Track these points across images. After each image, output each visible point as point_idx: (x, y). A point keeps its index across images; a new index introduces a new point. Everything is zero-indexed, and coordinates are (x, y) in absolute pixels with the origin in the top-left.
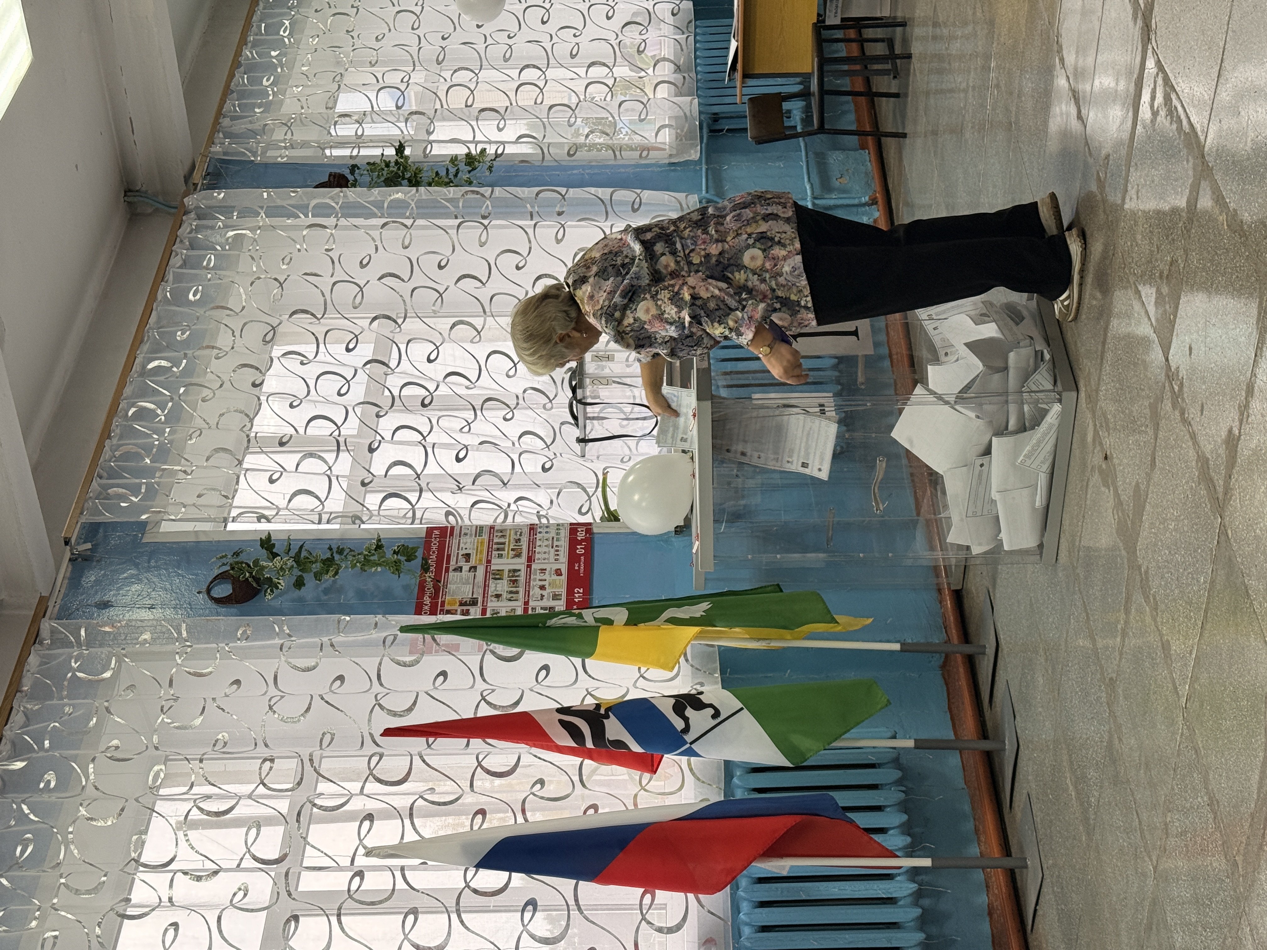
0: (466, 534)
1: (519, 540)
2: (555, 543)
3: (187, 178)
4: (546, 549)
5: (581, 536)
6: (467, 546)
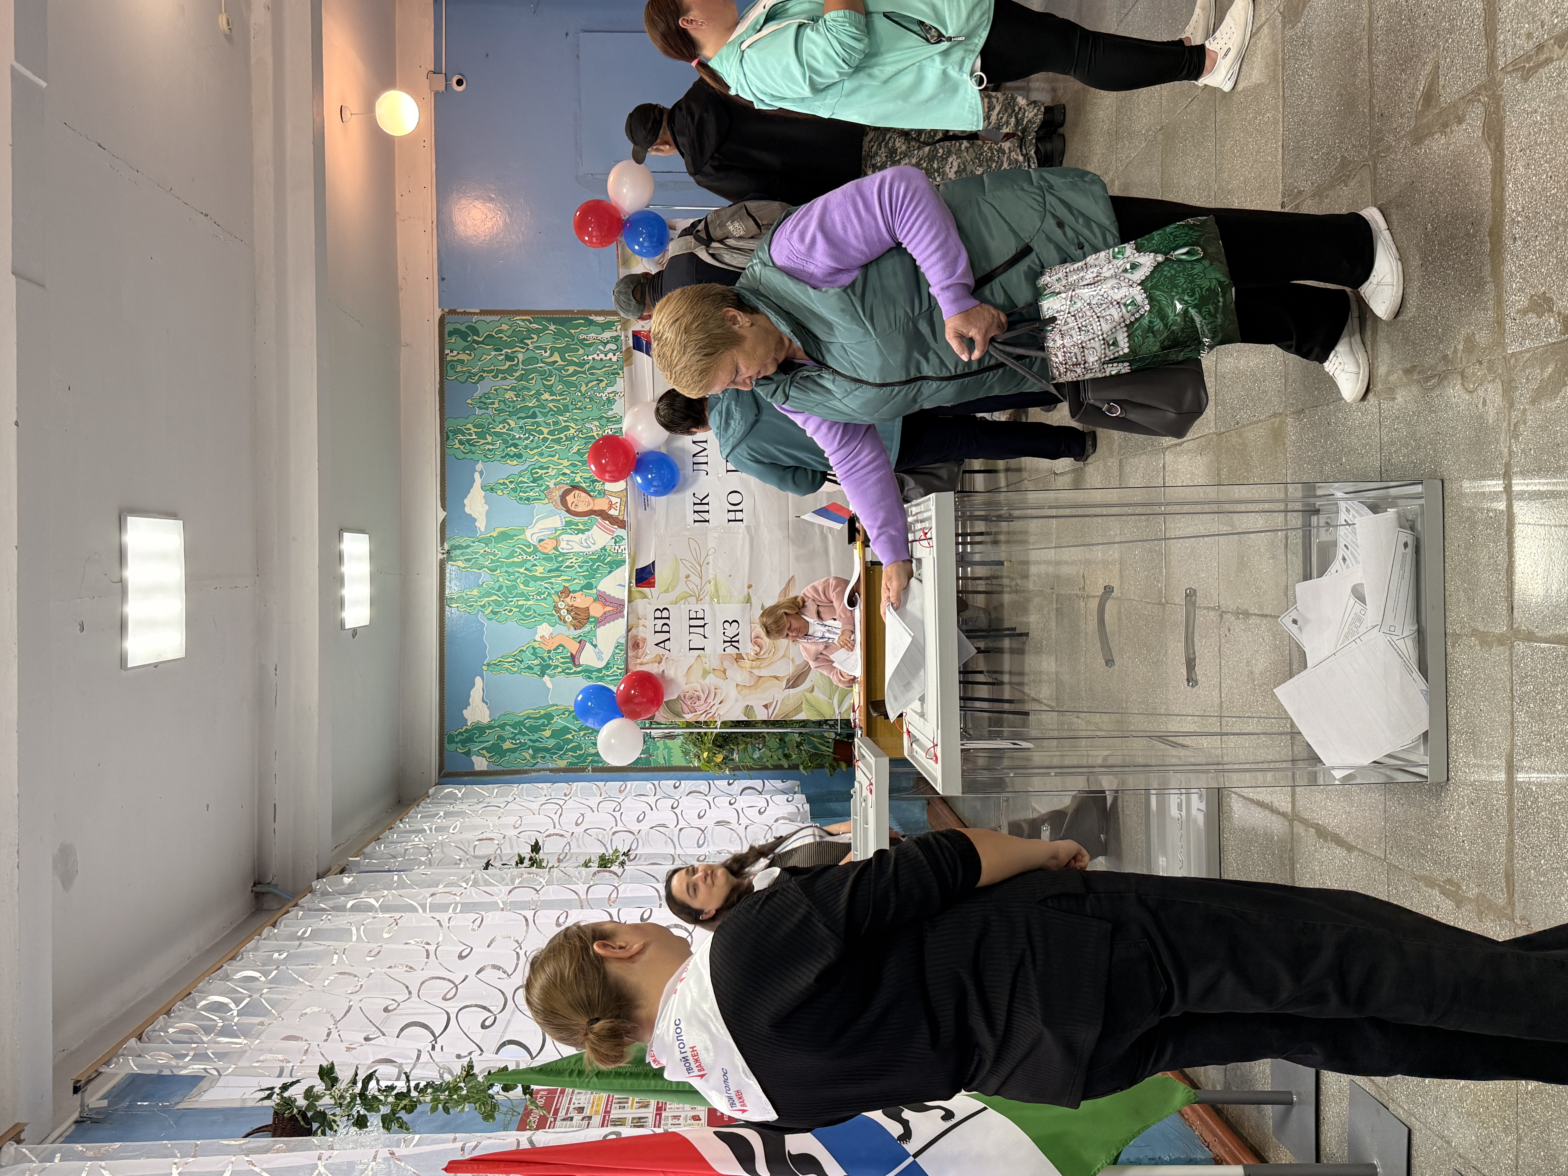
6: (581, 1101)
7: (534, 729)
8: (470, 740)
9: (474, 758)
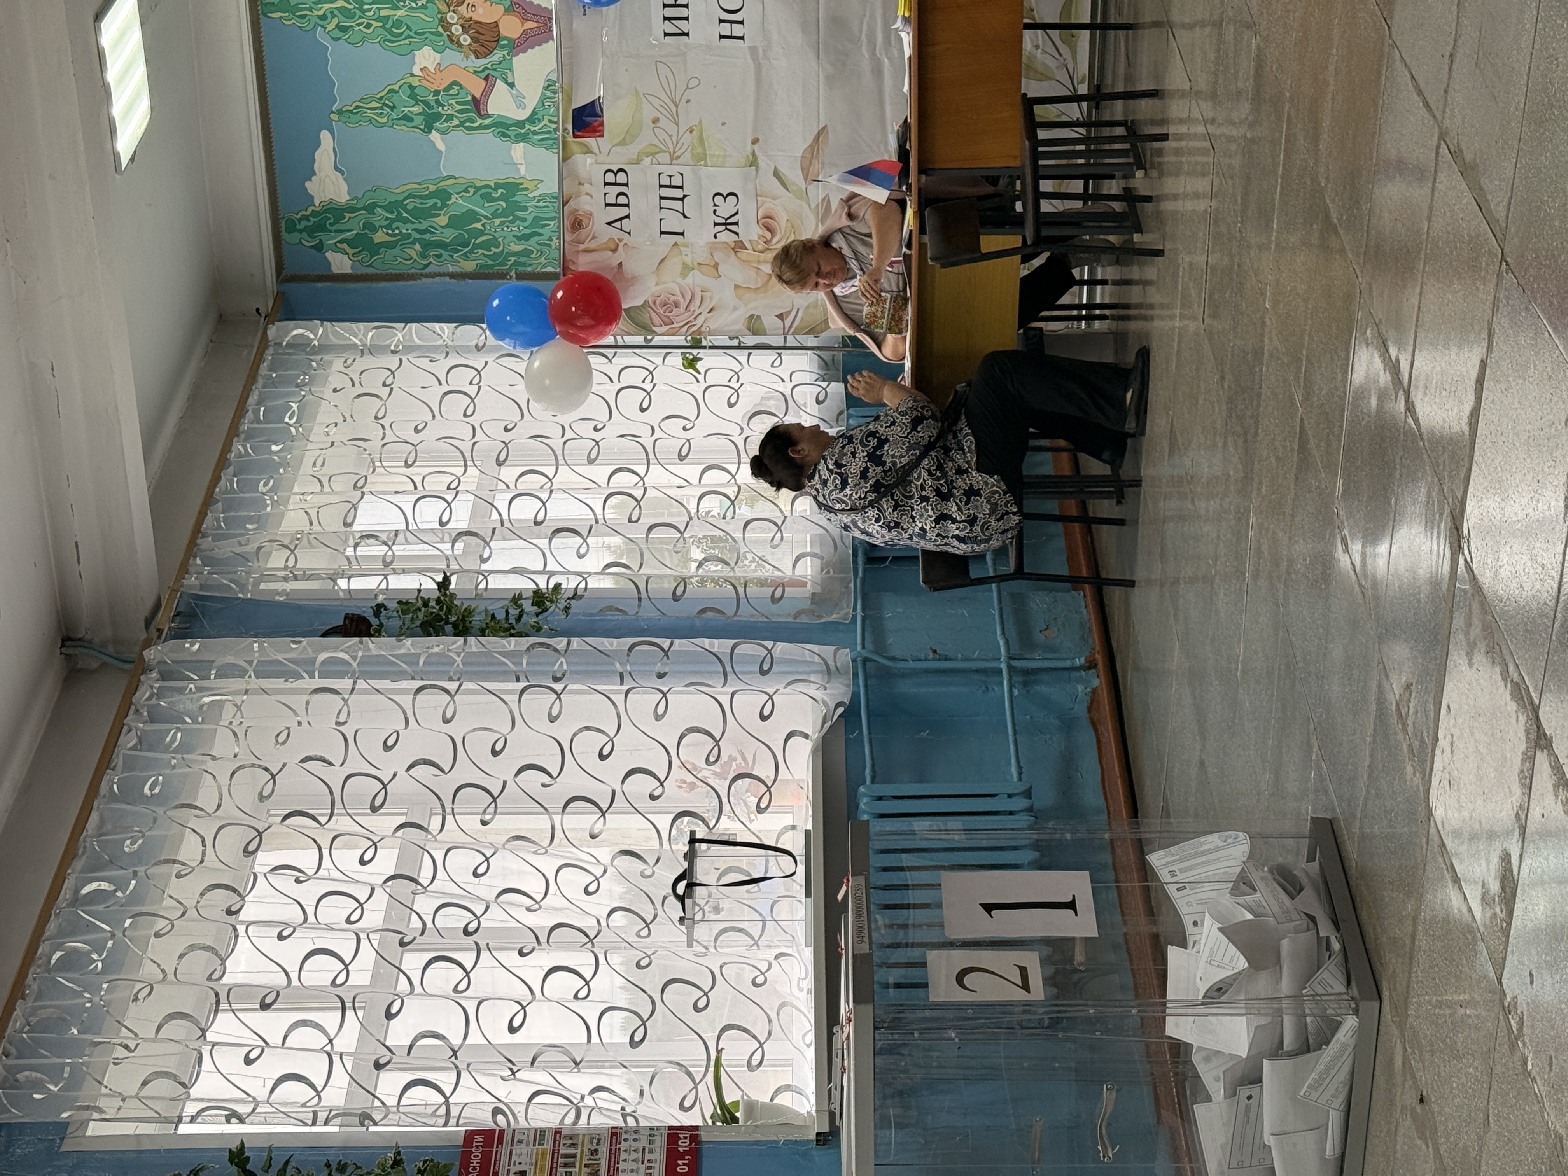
0: (521, 1142)
1: (596, 1150)
2: (648, 1156)
3: (148, 622)
4: (634, 1166)
5: (684, 1145)
6: (523, 1159)
7: (420, 214)
8: (320, 227)
9: (329, 255)
